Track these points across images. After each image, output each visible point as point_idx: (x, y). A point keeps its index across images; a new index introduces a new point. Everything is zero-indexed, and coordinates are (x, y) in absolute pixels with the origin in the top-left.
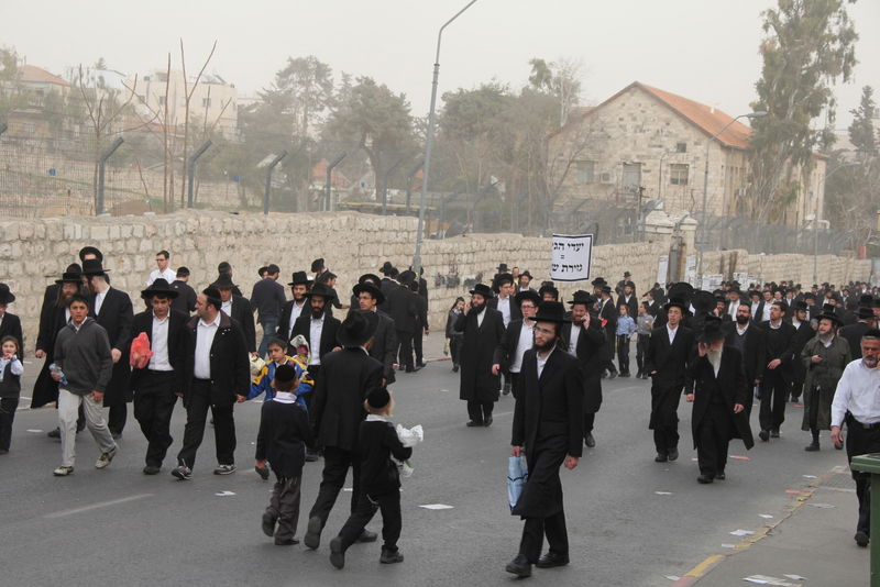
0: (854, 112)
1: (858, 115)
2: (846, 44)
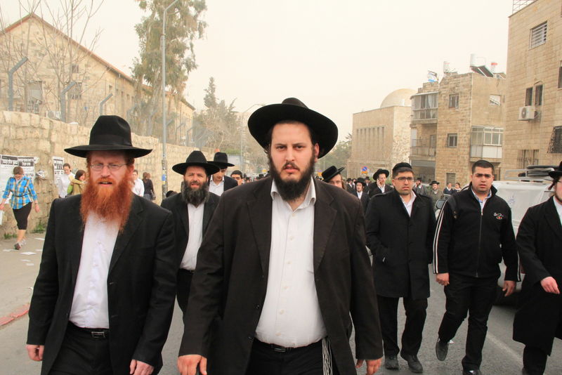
1: (208, 92)
2: (199, 12)
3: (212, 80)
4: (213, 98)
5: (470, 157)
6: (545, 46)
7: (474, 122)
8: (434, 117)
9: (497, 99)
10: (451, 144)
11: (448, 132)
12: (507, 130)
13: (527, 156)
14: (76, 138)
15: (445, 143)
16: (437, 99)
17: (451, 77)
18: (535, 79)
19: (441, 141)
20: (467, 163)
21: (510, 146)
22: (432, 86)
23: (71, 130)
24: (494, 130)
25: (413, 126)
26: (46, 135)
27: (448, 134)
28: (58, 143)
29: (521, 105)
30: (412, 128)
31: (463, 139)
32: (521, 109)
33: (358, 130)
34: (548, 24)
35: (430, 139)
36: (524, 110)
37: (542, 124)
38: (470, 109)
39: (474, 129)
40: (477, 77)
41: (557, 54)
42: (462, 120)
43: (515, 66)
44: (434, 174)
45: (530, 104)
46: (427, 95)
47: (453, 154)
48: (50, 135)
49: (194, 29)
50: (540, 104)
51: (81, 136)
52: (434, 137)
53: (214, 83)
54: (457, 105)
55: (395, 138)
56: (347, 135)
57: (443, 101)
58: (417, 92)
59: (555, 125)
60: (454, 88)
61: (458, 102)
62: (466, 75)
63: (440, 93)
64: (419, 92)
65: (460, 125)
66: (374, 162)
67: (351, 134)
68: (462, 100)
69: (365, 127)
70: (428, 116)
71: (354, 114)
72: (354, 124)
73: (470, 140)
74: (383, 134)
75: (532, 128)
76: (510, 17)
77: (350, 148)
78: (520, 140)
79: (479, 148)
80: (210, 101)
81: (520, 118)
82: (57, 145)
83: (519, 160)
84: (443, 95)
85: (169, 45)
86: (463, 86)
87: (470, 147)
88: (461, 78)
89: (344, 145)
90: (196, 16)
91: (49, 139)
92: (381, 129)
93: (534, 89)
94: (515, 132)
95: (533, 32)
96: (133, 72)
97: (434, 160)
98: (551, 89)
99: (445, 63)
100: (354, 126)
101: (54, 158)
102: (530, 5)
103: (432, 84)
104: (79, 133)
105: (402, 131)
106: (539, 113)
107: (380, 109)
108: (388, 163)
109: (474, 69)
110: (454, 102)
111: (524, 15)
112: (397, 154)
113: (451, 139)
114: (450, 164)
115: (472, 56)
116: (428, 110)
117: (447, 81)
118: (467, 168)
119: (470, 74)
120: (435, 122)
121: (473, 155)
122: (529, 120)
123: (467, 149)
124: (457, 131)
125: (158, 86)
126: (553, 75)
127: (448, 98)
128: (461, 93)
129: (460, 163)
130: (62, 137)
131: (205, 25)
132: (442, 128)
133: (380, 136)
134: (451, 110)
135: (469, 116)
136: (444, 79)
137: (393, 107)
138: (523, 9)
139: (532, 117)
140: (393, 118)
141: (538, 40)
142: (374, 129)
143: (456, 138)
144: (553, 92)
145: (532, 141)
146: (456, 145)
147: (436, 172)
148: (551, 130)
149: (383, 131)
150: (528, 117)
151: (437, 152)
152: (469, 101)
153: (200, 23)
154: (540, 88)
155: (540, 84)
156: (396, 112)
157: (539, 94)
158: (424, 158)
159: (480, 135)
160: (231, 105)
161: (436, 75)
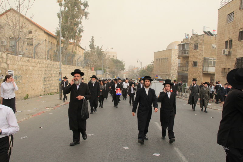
0: (90, 42)
1: (91, 42)
2: (85, 8)
3: (93, 37)
4: (93, 45)
5: (203, 71)
6: (233, 22)
7: (205, 56)
8: (187, 54)
9: (215, 46)
10: (195, 66)
11: (193, 60)
12: (217, 59)
13: (225, 71)
14: (20, 62)
15: (192, 65)
16: (189, 46)
17: (195, 36)
18: (229, 37)
19: (190, 64)
20: (201, 74)
21: (218, 66)
22: (187, 40)
23: (17, 58)
24: (213, 59)
25: (179, 57)
26: (5, 60)
27: (194, 61)
28: (10, 64)
29: (223, 48)
30: (179, 58)
31: (200, 64)
32: (223, 50)
33: (156, 59)
34: (234, 13)
35: (186, 64)
36: (224, 51)
37: (232, 57)
38: (203, 50)
39: (205, 59)
40: (206, 36)
41: (238, 26)
42: (199, 55)
43: (221, 31)
44: (187, 79)
45: (227, 48)
46: (185, 44)
47: (195, 70)
48: (7, 61)
49: (83, 15)
50: (231, 48)
51: (22, 61)
52: (187, 62)
53: (93, 39)
54: (198, 48)
55: (172, 63)
56: (152, 62)
57: (191, 47)
58: (181, 43)
59: (237, 57)
60: (196, 41)
61: (198, 47)
62: (201, 35)
63: (190, 43)
64: (182, 43)
65: (199, 57)
66: (163, 74)
67: (154, 61)
68: (199, 46)
69: (159, 58)
70: (185, 53)
71: (155, 52)
72: (155, 56)
73: (203, 64)
74: (167, 61)
75: (227, 59)
76: (218, 10)
77: (153, 67)
78: (223, 64)
79: (207, 67)
80: (92, 46)
81: (222, 54)
82: (10, 65)
83: (222, 72)
84: (192, 44)
85: (72, 22)
86: (200, 40)
87: (203, 67)
88: (199, 37)
89: (150, 66)
90: (84, 9)
91: (6, 62)
92: (166, 59)
93: (228, 42)
94: (220, 60)
95: (228, 16)
96: (56, 34)
97: (187, 72)
98: (236, 41)
99: (192, 30)
100: (155, 58)
101: (8, 71)
102: (227, 4)
103: (187, 39)
104: (22, 60)
105: (175, 60)
106: (231, 52)
107: (166, 50)
108: (169, 74)
109: (205, 32)
110: (196, 47)
111: (224, 9)
112: (173, 70)
113: (195, 63)
114: (194, 74)
115: (204, 27)
116: (185, 51)
117: (193, 38)
118: (201, 76)
119: (203, 35)
120: (188, 56)
121: (204, 70)
122: (226, 55)
123: (202, 68)
124: (197, 60)
125: (67, 40)
126: (236, 35)
127: (193, 45)
128: (199, 43)
129: (198, 74)
130: (13, 62)
131: (88, 13)
132: (191, 58)
133: (166, 62)
134: (195, 51)
135: (203, 53)
136: (191, 37)
137: (171, 49)
138: (224, 6)
139: (227, 54)
140: (171, 54)
141: (230, 20)
142: (163, 59)
143: (197, 63)
144: (236, 43)
145: (228, 64)
146: (197, 66)
147: (188, 78)
148: (235, 59)
149: (167, 60)
150: (225, 54)
151: (189, 69)
152: (202, 47)
153: (86, 12)
154: (231, 41)
155: (231, 39)
156: (173, 51)
157: (230, 43)
158: (183, 72)
159: (207, 61)
160: (101, 48)
161: (188, 35)
